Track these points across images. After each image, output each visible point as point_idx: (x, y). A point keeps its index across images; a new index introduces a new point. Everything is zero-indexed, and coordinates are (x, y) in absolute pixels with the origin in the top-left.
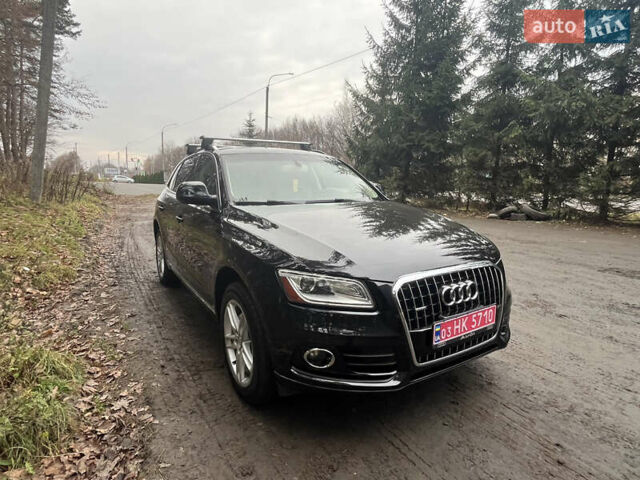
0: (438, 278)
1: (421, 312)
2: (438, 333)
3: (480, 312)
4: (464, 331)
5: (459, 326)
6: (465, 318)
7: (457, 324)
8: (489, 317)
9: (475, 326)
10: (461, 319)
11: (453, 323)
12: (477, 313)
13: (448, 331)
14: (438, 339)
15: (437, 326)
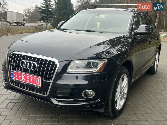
0: (24, 56)
1: (13, 65)
2: (12, 74)
3: (32, 76)
4: (23, 80)
5: (21, 77)
6: (24, 75)
7: (20, 75)
8: (37, 81)
9: (28, 81)
10: (22, 74)
11: (18, 74)
12: (30, 76)
13: (16, 76)
14: (13, 77)
15: (12, 72)
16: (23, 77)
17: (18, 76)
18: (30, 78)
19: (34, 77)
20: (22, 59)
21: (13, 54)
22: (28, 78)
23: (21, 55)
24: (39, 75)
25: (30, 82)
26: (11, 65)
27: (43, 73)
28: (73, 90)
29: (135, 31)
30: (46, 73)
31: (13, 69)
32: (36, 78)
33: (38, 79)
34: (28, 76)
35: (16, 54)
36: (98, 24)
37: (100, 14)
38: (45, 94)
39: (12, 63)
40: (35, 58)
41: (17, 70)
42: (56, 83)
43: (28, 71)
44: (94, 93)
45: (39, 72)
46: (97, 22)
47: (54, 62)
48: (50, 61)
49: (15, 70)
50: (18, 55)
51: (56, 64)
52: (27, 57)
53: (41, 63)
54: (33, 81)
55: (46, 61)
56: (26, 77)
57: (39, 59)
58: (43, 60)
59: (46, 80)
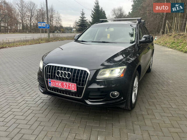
0: (59, 67)
1: (49, 75)
2: (50, 82)
3: (68, 83)
4: (60, 87)
5: (58, 84)
6: (60, 82)
7: (57, 83)
8: (72, 87)
9: (65, 87)
10: (59, 82)
11: (55, 82)
12: (66, 83)
13: (53, 83)
14: (50, 84)
15: (49, 80)
16: (60, 84)
17: (55, 84)
18: (66, 85)
19: (69, 84)
20: (57, 70)
21: (48, 66)
22: (64, 85)
23: (56, 67)
24: (73, 82)
25: (66, 88)
26: (47, 75)
27: (77, 80)
28: (102, 92)
29: (140, 40)
30: (80, 80)
31: (49, 78)
32: (72, 85)
33: (74, 85)
34: (64, 83)
35: (51, 66)
36: (109, 35)
37: (110, 27)
38: (79, 97)
39: (48, 73)
40: (68, 69)
41: (54, 78)
42: (89, 87)
43: (63, 79)
44: (119, 93)
45: (73, 79)
46: (108, 34)
47: (85, 71)
48: (82, 71)
49: (52, 78)
50: (53, 66)
51: (87, 73)
52: (62, 68)
53: (75, 72)
54: (69, 87)
55: (79, 70)
56: (62, 84)
57: (72, 69)
58: (75, 70)
59: (80, 85)
